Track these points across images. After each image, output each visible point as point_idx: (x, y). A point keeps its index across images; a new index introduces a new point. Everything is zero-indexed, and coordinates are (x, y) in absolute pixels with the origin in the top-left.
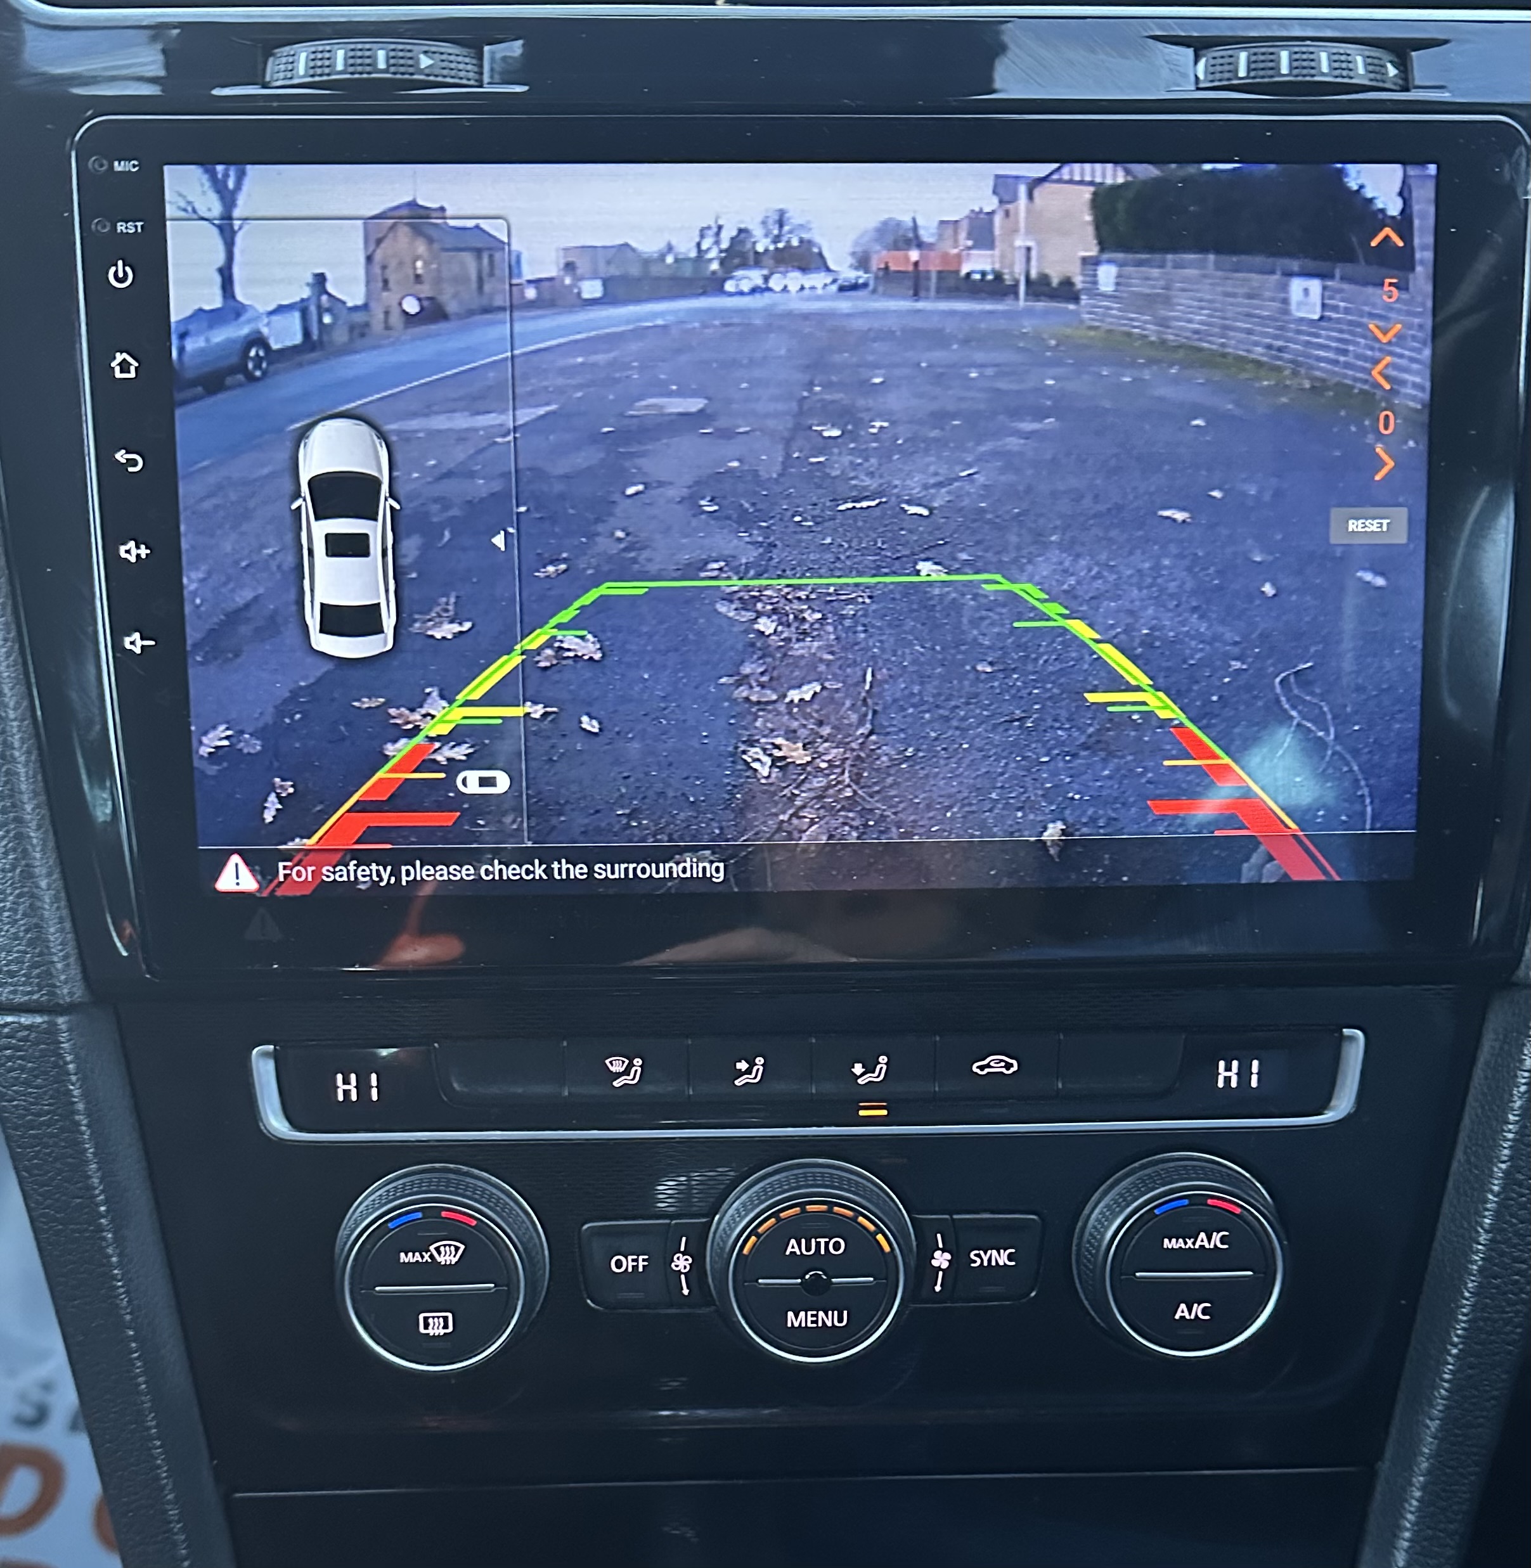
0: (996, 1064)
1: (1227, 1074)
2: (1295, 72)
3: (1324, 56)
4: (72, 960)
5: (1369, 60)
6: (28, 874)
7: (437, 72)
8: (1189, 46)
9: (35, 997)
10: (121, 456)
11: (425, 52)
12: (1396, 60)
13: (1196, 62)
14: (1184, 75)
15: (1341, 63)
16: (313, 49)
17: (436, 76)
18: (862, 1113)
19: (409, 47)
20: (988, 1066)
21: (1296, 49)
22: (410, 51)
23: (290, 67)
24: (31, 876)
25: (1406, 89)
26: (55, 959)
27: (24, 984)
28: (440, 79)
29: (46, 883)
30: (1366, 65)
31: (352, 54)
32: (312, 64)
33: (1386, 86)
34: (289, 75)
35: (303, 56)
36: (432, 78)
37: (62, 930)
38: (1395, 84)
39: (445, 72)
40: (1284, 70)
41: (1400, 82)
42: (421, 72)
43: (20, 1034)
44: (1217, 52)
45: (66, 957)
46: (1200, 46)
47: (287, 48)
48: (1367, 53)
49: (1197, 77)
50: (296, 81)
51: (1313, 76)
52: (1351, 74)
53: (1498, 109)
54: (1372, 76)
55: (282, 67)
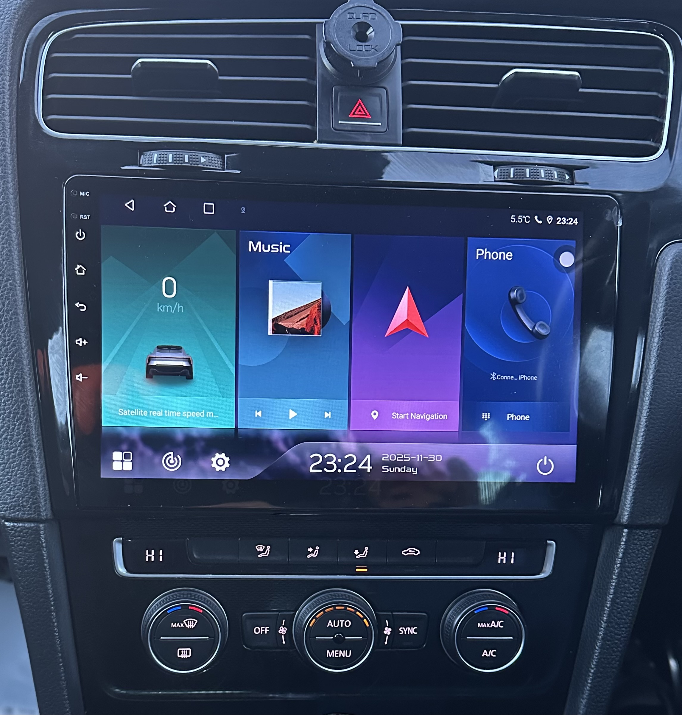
0: (411, 551)
1: (502, 558)
2: (532, 177)
3: (542, 171)
4: (48, 502)
5: (559, 173)
6: (33, 467)
7: (207, 164)
8: (491, 165)
9: (32, 516)
10: (78, 305)
11: (203, 156)
12: (568, 173)
13: (494, 171)
14: (490, 176)
15: (549, 174)
16: (160, 153)
17: (207, 166)
18: (357, 570)
19: (197, 154)
20: (408, 552)
21: (532, 168)
22: (197, 156)
23: (150, 159)
24: (35, 468)
25: (572, 184)
26: (42, 501)
27: (28, 511)
28: (208, 167)
29: (39, 471)
30: (558, 175)
31: (175, 156)
32: (159, 159)
33: (565, 182)
34: (150, 162)
35: (156, 155)
36: (205, 166)
37: (44, 489)
38: (568, 182)
39: (210, 164)
40: (528, 176)
41: (570, 181)
42: (201, 164)
43: (24, 531)
44: (503, 168)
45: (45, 500)
46: (496, 165)
47: (149, 152)
48: (558, 170)
49: (494, 177)
50: (153, 165)
51: (538, 178)
52: (552, 178)
53: (607, 192)
54: (560, 179)
55: (147, 159)
